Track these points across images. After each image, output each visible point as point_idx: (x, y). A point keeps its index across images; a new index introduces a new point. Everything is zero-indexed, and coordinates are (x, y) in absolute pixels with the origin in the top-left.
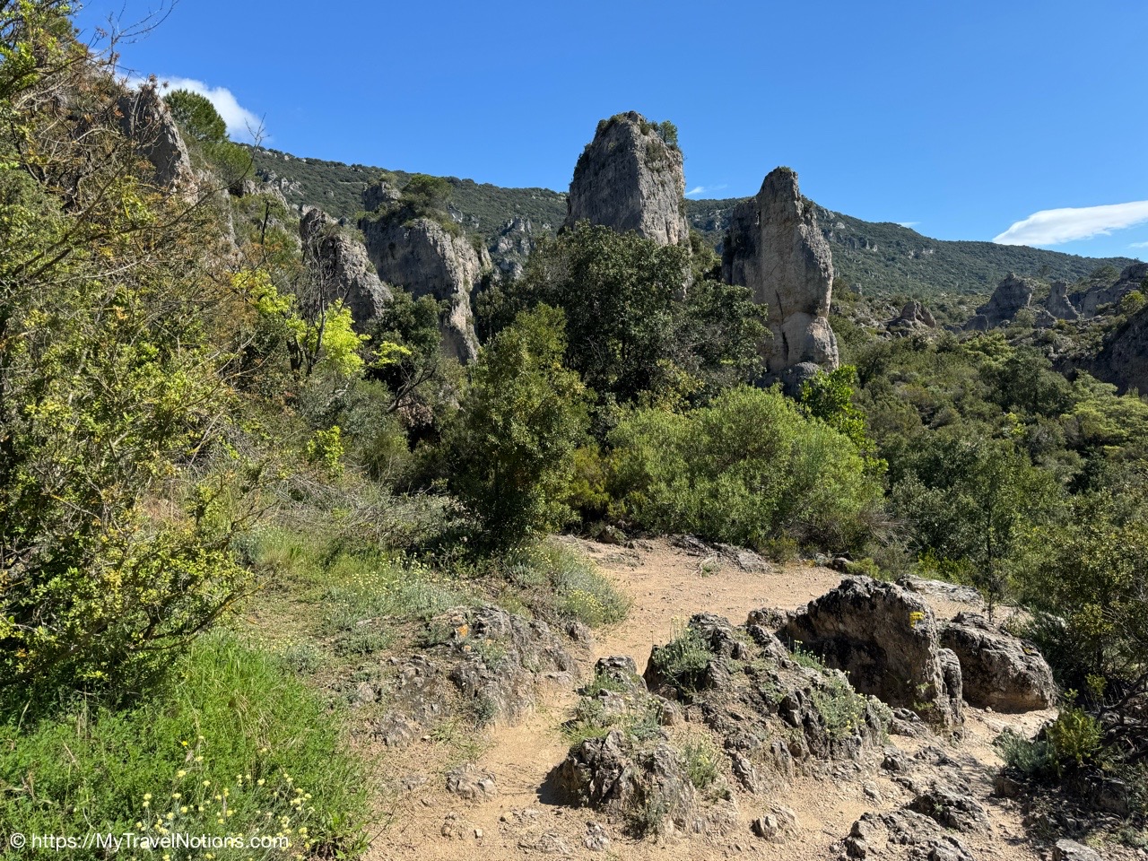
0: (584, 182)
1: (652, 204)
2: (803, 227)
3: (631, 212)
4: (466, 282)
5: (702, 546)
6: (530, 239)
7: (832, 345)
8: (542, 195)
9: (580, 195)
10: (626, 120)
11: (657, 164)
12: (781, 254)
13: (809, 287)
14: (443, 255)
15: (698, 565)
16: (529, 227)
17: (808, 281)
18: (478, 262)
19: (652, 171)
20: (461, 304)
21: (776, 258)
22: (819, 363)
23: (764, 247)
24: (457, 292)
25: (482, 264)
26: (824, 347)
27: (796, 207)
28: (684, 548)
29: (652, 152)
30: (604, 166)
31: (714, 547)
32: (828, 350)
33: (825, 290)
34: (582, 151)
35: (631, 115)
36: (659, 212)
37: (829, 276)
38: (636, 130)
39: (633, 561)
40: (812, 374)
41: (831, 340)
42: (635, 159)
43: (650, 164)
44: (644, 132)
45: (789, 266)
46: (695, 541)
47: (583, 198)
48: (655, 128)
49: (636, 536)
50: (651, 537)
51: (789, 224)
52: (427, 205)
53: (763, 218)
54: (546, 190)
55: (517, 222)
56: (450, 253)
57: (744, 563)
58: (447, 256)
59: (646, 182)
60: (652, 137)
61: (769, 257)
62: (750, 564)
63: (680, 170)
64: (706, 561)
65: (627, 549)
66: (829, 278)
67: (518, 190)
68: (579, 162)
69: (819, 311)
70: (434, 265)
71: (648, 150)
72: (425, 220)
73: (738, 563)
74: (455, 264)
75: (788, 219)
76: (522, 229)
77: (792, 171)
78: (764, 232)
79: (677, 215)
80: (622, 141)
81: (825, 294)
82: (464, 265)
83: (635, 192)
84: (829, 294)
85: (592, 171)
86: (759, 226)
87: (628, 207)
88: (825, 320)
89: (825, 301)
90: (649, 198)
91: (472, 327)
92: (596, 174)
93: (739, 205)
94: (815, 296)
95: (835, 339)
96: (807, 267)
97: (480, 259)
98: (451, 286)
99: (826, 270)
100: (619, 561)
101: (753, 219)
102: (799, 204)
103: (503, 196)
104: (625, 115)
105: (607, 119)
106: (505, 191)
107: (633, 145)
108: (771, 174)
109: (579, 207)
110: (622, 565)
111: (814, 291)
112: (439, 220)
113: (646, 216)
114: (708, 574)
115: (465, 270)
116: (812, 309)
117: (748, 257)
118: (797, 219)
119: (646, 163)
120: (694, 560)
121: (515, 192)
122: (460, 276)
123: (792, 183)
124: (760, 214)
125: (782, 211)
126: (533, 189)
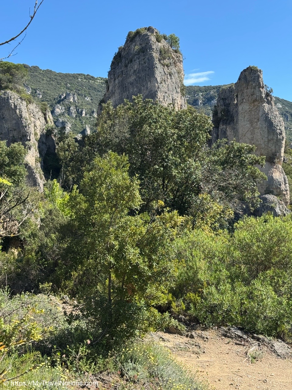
0: (118, 71)
1: (163, 87)
2: (266, 106)
3: (149, 92)
4: (36, 134)
5: (245, 337)
6: (76, 107)
7: (285, 184)
8: (85, 78)
9: (115, 80)
10: (146, 32)
11: (166, 61)
12: (251, 122)
13: (270, 145)
14: (21, 115)
15: (246, 353)
16: (76, 99)
17: (269, 141)
18: (44, 121)
19: (164, 65)
20: (32, 149)
21: (248, 125)
22: (277, 195)
23: (240, 118)
24: (30, 140)
25: (47, 122)
26: (280, 185)
27: (261, 93)
28: (232, 338)
29: (163, 53)
30: (131, 61)
31: (253, 338)
32: (283, 187)
33: (280, 147)
34: (117, 51)
35: (149, 29)
36: (168, 92)
37: (283, 138)
38: (153, 38)
39: (196, 349)
40: (273, 202)
41: (285, 180)
42: (152, 57)
43: (162, 61)
44: (158, 40)
45: (256, 131)
46: (239, 333)
47: (117, 81)
48: (165, 38)
49: (193, 328)
50: (205, 329)
51: (256, 103)
52: (10, 82)
53: (239, 99)
54: (88, 75)
55: (68, 95)
56: (25, 114)
57: (279, 351)
58: (23, 116)
59: (159, 72)
60: (163, 44)
61: (243, 124)
62: (283, 352)
63: (181, 66)
64: (251, 350)
65: (188, 339)
66: (283, 140)
67: (69, 75)
68: (115, 58)
69: (276, 160)
70: (14, 122)
71: (161, 52)
72: (9, 91)
73: (275, 351)
74: (29, 122)
75: (256, 100)
76: (72, 100)
77: (259, 69)
78: (240, 108)
79: (180, 95)
80: (143, 45)
81: (280, 150)
82: (34, 122)
83: (152, 79)
84: (283, 150)
85: (123, 64)
86: (237, 104)
87: (147, 88)
88: (280, 167)
89: (280, 155)
90: (161, 83)
91: (39, 165)
92: (126, 66)
93: (223, 90)
94: (273, 151)
95: (287, 179)
96: (269, 132)
97: (45, 119)
98: (26, 136)
99: (281, 134)
100: (186, 350)
101: (232, 99)
102: (263, 91)
103: (58, 78)
104: (146, 29)
105: (134, 31)
106: (60, 75)
107: (151, 48)
108: (245, 71)
109: (114, 87)
110: (188, 354)
111: (273, 148)
112: (18, 92)
113: (160, 95)
114: (254, 361)
115: (35, 126)
116: (272, 160)
117: (229, 124)
118: (261, 101)
119: (159, 60)
120: (241, 349)
121: (67, 76)
122: (32, 129)
123: (259, 77)
124: (237, 96)
125: (252, 95)
126: (79, 75)
